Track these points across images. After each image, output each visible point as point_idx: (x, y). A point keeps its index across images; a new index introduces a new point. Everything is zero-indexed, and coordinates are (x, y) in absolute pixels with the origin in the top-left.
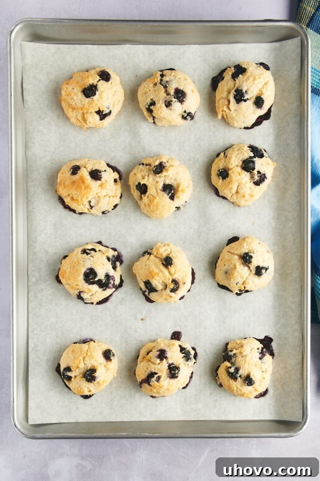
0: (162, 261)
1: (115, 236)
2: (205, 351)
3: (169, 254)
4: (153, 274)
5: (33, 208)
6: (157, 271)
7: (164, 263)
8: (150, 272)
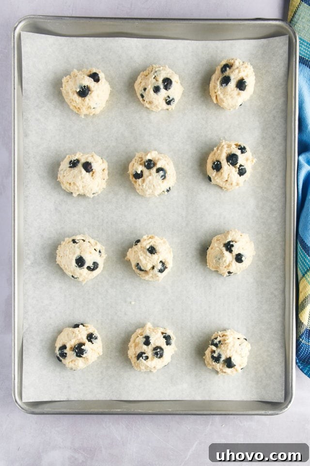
1: (107, 223)
2: (191, 334)
5: (30, 194)
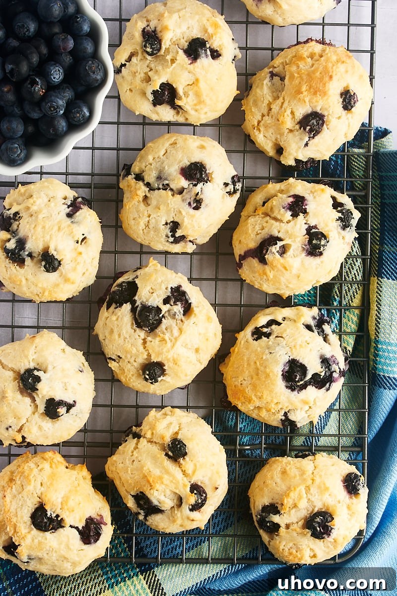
0: (164, 450)
4: (151, 481)
6: (157, 472)
7: (170, 453)
8: (145, 477)
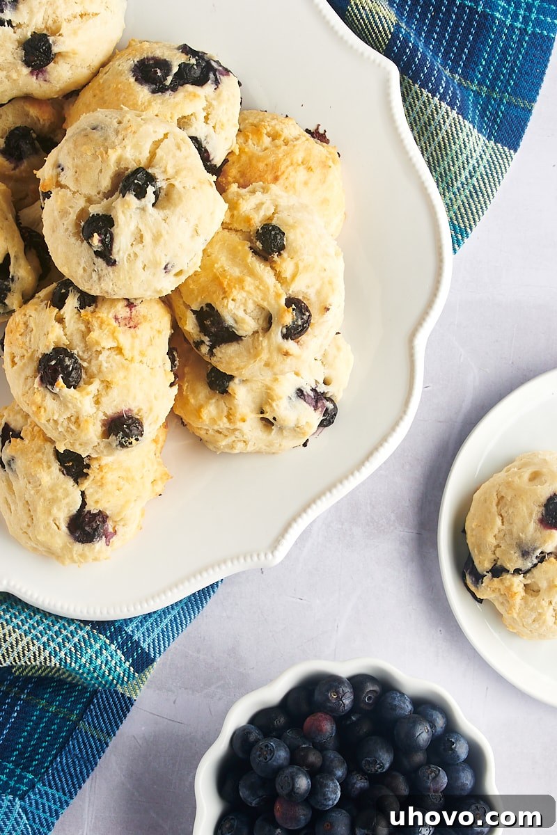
0: (251, 241)
3: (270, 219)
4: (225, 283)
6: (236, 272)
7: (258, 245)
8: (216, 278)
